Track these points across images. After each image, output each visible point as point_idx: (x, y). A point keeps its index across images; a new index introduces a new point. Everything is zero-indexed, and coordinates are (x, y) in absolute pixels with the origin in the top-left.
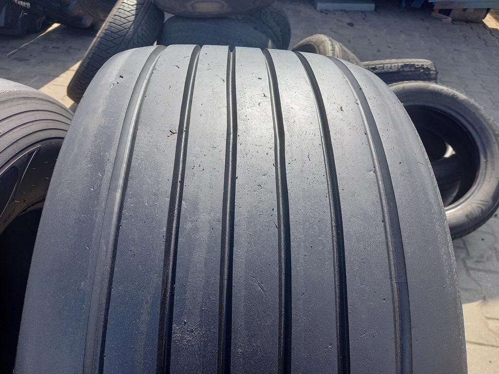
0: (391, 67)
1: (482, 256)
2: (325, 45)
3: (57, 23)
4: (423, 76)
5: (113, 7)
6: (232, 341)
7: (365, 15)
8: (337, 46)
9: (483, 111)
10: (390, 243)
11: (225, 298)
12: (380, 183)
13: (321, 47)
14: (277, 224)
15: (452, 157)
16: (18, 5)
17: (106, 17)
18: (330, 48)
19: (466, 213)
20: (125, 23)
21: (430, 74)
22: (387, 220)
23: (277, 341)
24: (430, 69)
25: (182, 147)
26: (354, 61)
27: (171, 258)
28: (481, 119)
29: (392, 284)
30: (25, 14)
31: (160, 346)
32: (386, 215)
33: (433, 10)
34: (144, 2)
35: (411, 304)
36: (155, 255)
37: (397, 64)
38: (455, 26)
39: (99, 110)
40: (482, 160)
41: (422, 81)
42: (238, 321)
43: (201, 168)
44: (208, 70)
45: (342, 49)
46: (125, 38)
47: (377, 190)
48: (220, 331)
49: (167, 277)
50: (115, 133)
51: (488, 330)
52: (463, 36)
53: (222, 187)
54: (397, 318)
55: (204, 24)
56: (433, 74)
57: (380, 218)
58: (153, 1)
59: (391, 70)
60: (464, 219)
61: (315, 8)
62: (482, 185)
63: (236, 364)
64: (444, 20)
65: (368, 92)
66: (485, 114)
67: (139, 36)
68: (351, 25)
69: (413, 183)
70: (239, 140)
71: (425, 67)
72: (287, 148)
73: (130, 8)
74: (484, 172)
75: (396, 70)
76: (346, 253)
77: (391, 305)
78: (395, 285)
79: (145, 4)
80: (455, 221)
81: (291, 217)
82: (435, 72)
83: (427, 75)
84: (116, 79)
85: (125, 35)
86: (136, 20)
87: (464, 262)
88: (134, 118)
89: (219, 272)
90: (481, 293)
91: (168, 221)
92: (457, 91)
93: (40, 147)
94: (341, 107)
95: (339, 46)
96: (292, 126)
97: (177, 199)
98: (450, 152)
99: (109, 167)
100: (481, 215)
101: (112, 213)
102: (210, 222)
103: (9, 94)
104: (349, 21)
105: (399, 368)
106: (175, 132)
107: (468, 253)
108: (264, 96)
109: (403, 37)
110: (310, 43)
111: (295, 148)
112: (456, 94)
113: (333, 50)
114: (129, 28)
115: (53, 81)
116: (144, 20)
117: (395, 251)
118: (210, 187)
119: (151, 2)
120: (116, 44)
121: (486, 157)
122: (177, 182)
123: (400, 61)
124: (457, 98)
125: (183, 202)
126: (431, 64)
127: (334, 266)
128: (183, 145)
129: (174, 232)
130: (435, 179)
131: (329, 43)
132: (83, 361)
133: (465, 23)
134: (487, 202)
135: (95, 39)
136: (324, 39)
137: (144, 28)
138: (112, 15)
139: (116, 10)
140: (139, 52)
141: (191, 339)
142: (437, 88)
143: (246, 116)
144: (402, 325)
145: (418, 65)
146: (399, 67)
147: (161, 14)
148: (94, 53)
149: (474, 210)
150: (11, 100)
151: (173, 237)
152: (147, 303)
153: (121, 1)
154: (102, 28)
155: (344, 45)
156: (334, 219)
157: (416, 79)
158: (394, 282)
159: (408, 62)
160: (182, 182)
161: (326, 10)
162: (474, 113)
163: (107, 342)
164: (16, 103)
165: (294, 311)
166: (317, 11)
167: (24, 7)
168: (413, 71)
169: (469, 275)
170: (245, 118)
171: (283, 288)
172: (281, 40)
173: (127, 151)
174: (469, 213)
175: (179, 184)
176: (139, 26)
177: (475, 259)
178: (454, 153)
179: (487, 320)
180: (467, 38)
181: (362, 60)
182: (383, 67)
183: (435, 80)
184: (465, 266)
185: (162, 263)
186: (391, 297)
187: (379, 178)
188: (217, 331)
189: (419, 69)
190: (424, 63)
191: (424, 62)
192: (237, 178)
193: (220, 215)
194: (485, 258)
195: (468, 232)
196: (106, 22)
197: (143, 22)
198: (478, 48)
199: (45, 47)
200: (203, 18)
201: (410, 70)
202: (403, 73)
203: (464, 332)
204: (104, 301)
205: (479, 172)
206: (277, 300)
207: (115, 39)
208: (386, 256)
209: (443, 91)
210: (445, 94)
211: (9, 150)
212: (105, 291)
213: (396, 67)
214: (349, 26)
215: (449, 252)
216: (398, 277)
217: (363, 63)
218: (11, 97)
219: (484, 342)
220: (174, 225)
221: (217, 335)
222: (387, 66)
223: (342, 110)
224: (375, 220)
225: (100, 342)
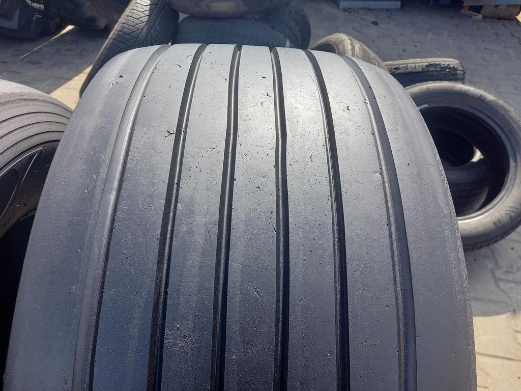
0: (415, 67)
1: (511, 266)
2: (344, 44)
3: (72, 24)
4: (450, 76)
5: (126, 8)
6: (227, 348)
7: (391, 14)
8: (357, 46)
9: (512, 112)
10: (395, 249)
11: (220, 303)
12: (387, 185)
13: (340, 47)
14: (276, 228)
15: (480, 161)
16: (32, 7)
17: (119, 17)
18: (350, 47)
19: (494, 221)
20: (138, 24)
21: (456, 74)
22: (392, 223)
23: (273, 348)
24: (457, 68)
25: (180, 148)
26: (375, 61)
27: (165, 262)
28: (511, 121)
29: (396, 291)
30: (38, 16)
31: (152, 351)
32: (392, 219)
33: (462, 7)
34: (158, 2)
35: (416, 311)
36: (148, 258)
37: (421, 64)
38: (486, 24)
39: (97, 110)
40: (512, 164)
41: (447, 82)
42: (233, 327)
43: (198, 169)
44: (211, 68)
45: (362, 48)
46: (139, 40)
47: (383, 193)
48: (214, 337)
49: (161, 281)
50: (111, 133)
51: (517, 344)
52: (495, 34)
53: (220, 188)
54: (402, 326)
55: (220, 24)
56: (460, 74)
57: (385, 221)
58: (167, 2)
59: (415, 70)
60: (491, 226)
61: (338, 7)
62: (511, 191)
63: (230, 371)
64: (473, 17)
65: (377, 91)
66: (515, 116)
67: (152, 37)
68: (375, 23)
69: (421, 185)
70: (239, 140)
71: (452, 66)
72: (288, 149)
73: (143, 9)
74: (514, 176)
75: (421, 70)
76: (348, 257)
77: (395, 311)
78: (400, 292)
79: (159, 4)
80: (481, 229)
81: (290, 220)
82: (462, 72)
83: (453, 75)
84: (115, 79)
85: (138, 36)
86: (149, 21)
87: (493, 273)
88: (132, 118)
89: (214, 277)
90: (511, 306)
91: (163, 224)
92: (484, 91)
93: (42, 151)
94: (348, 107)
95: (359, 45)
96: (295, 126)
97: (173, 201)
98: (478, 156)
99: (104, 169)
100: (509, 222)
101: (106, 215)
102: (205, 225)
103: (11, 95)
104: (373, 19)
105: (403, 379)
106: (173, 132)
107: (496, 263)
108: (268, 95)
109: (430, 35)
110: (329, 42)
111: (297, 148)
112: (483, 95)
113: (353, 49)
114: (143, 29)
115: (67, 84)
116: (157, 21)
117: (400, 255)
118: (206, 190)
119: (166, 2)
120: (128, 46)
121: (516, 161)
122: (173, 184)
123: (424, 60)
124: (485, 99)
125: (179, 205)
126: (458, 63)
127: (335, 271)
128: (180, 146)
129: (168, 236)
130: (446, 181)
131: (349, 42)
132: (73, 367)
133: (498, 21)
134: (517, 209)
135: (107, 41)
136: (343, 39)
137: (158, 29)
138: (125, 16)
139: (130, 10)
140: (141, 51)
141: (183, 345)
142: (463, 89)
143: (247, 116)
144: (406, 333)
145: (443, 65)
146: (424, 67)
147: (175, 14)
148: (106, 55)
149: (502, 217)
150: (13, 101)
151: (168, 240)
152: (139, 307)
153: (134, 2)
154: (114, 29)
155: (364, 44)
156: (336, 223)
157: (441, 80)
158: (399, 289)
159: (433, 62)
160: (178, 184)
161: (349, 8)
162: (503, 115)
163: (98, 347)
164: (17, 105)
165: (291, 318)
166: (340, 10)
167: (38, 9)
168: (439, 71)
169: (498, 286)
170: (246, 117)
171: (281, 294)
172: (300, 39)
173: (123, 152)
174: (497, 221)
175: (175, 186)
176: (152, 27)
177: (505, 269)
178: (482, 157)
179: (516, 334)
180: (499, 36)
181: (385, 60)
182: (407, 67)
183: (462, 80)
184: (494, 277)
185: (155, 267)
186: (394, 304)
187: (386, 180)
188: (211, 337)
189: (444, 69)
190: (450, 63)
191: (451, 61)
192: (235, 180)
193: (216, 218)
194: (515, 268)
195: (495, 240)
196: (118, 23)
197: (157, 23)
198: (511, 47)
199: (58, 50)
200: (219, 18)
201: (435, 70)
202: (429, 73)
203: (473, 342)
204: (96, 305)
205: (508, 177)
206: (274, 306)
207: (128, 40)
208: (391, 261)
209: (470, 92)
210: (471, 95)
211: (8, 152)
212: (97, 295)
213: (421, 66)
214: (372, 25)
215: (459, 258)
216: (403, 283)
217: (385, 63)
218: (12, 99)
219: (512, 357)
220: (169, 228)
221: (211, 341)
222: (411, 66)
223: (348, 109)
224: (379, 224)
225: (91, 347)
